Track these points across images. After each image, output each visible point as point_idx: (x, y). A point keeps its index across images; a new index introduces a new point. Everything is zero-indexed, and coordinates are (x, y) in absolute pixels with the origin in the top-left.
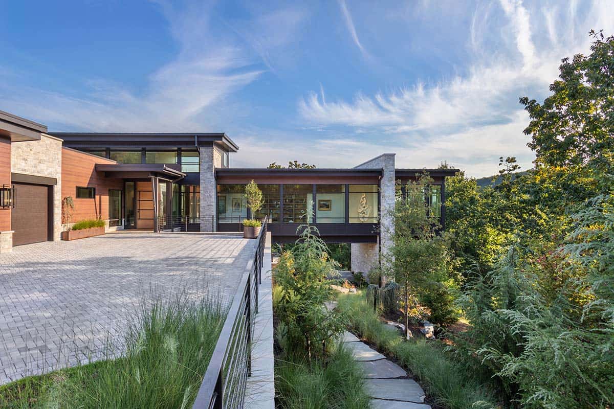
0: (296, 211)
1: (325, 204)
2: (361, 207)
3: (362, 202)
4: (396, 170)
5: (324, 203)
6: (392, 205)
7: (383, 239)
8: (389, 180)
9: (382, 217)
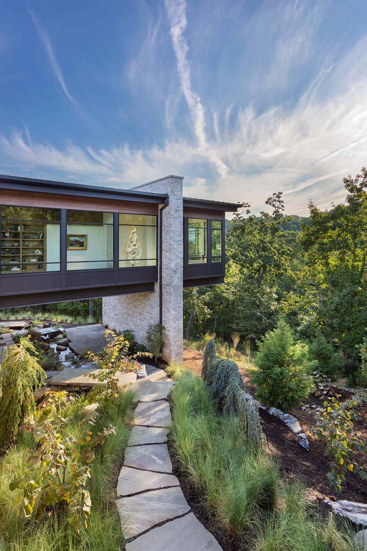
0: (26, 252)
1: (77, 242)
3: (131, 239)
4: (184, 198)
5: (77, 238)
6: (179, 242)
7: (166, 287)
8: (176, 210)
9: (166, 258)
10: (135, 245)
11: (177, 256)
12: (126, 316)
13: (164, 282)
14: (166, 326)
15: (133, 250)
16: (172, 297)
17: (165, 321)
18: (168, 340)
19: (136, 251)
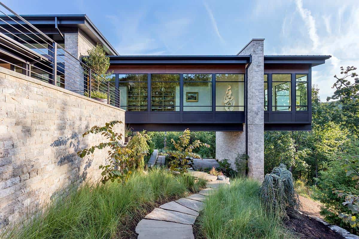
0: (165, 103)
1: (192, 97)
2: (227, 98)
4: (265, 56)
5: (192, 95)
6: (260, 91)
7: (250, 126)
8: (257, 66)
9: (250, 104)
10: (230, 98)
11: (259, 101)
12: (227, 152)
13: (249, 123)
14: (250, 156)
15: (228, 102)
16: (254, 133)
17: (249, 152)
18: (252, 167)
19: (231, 102)
